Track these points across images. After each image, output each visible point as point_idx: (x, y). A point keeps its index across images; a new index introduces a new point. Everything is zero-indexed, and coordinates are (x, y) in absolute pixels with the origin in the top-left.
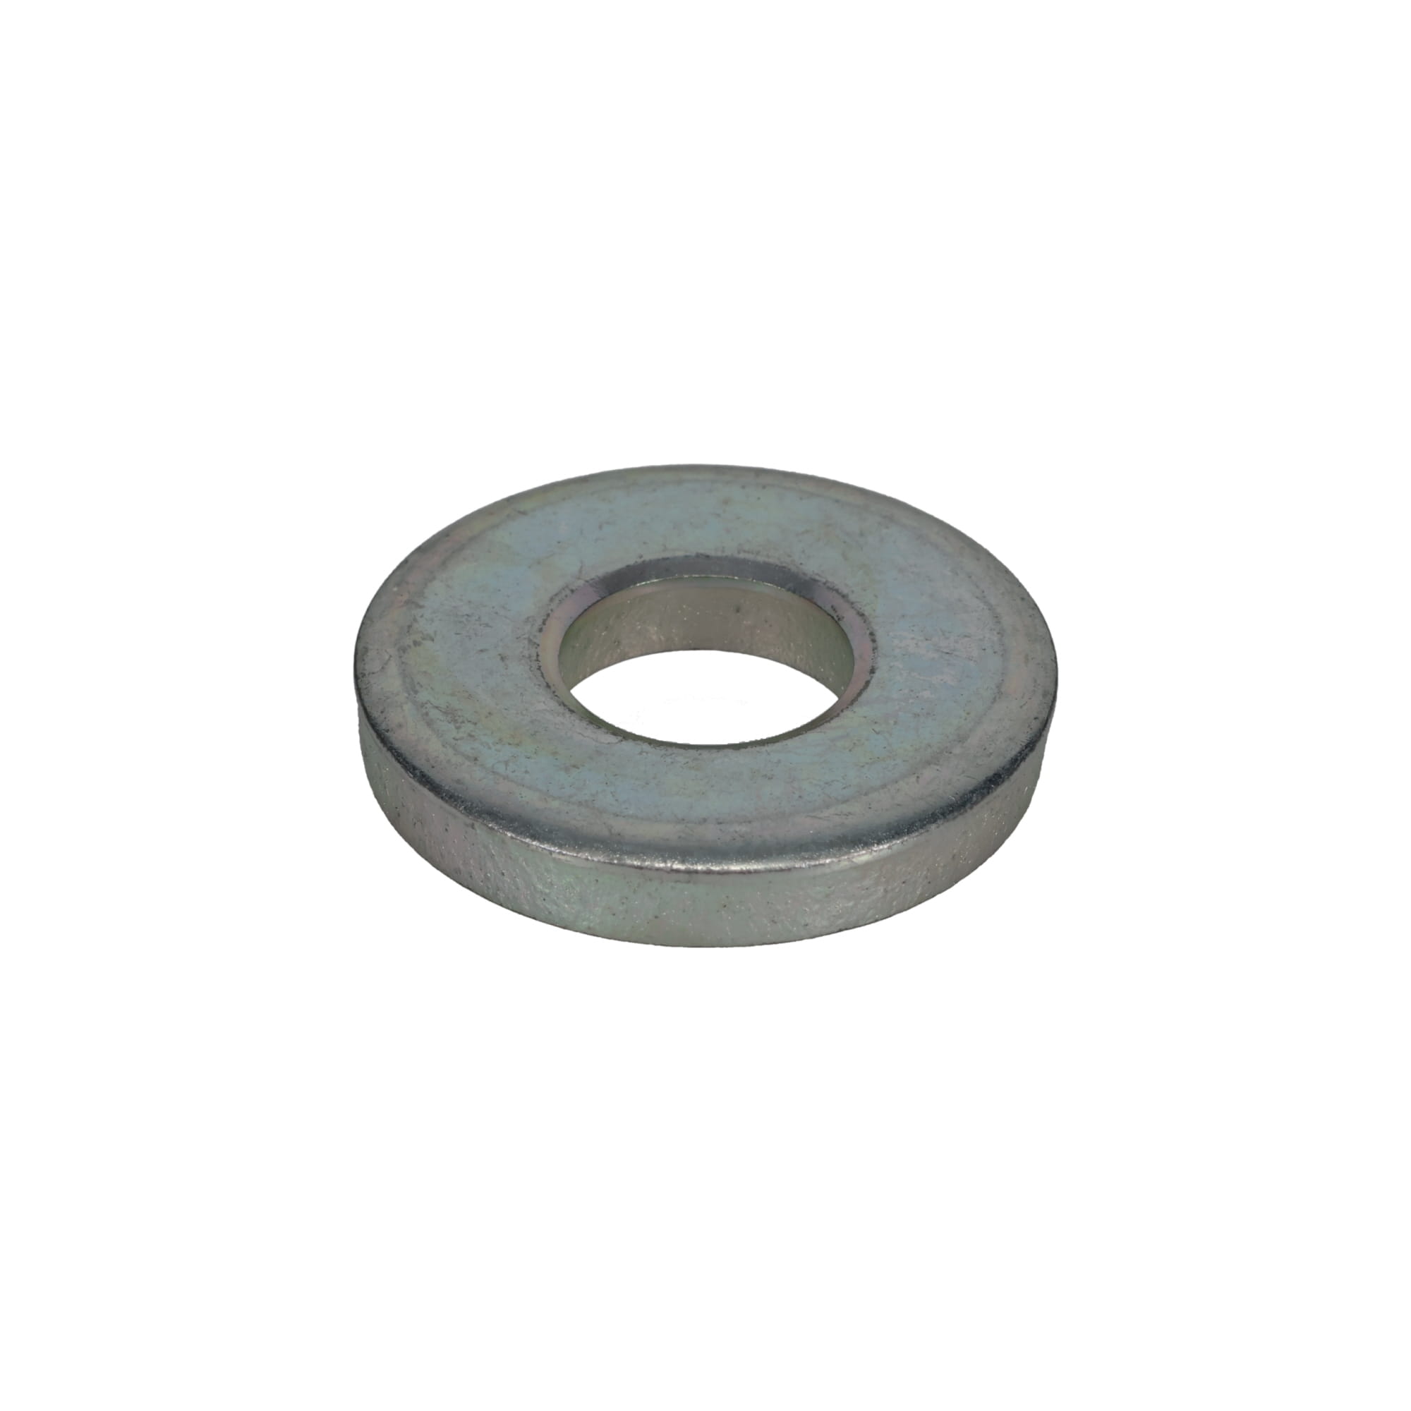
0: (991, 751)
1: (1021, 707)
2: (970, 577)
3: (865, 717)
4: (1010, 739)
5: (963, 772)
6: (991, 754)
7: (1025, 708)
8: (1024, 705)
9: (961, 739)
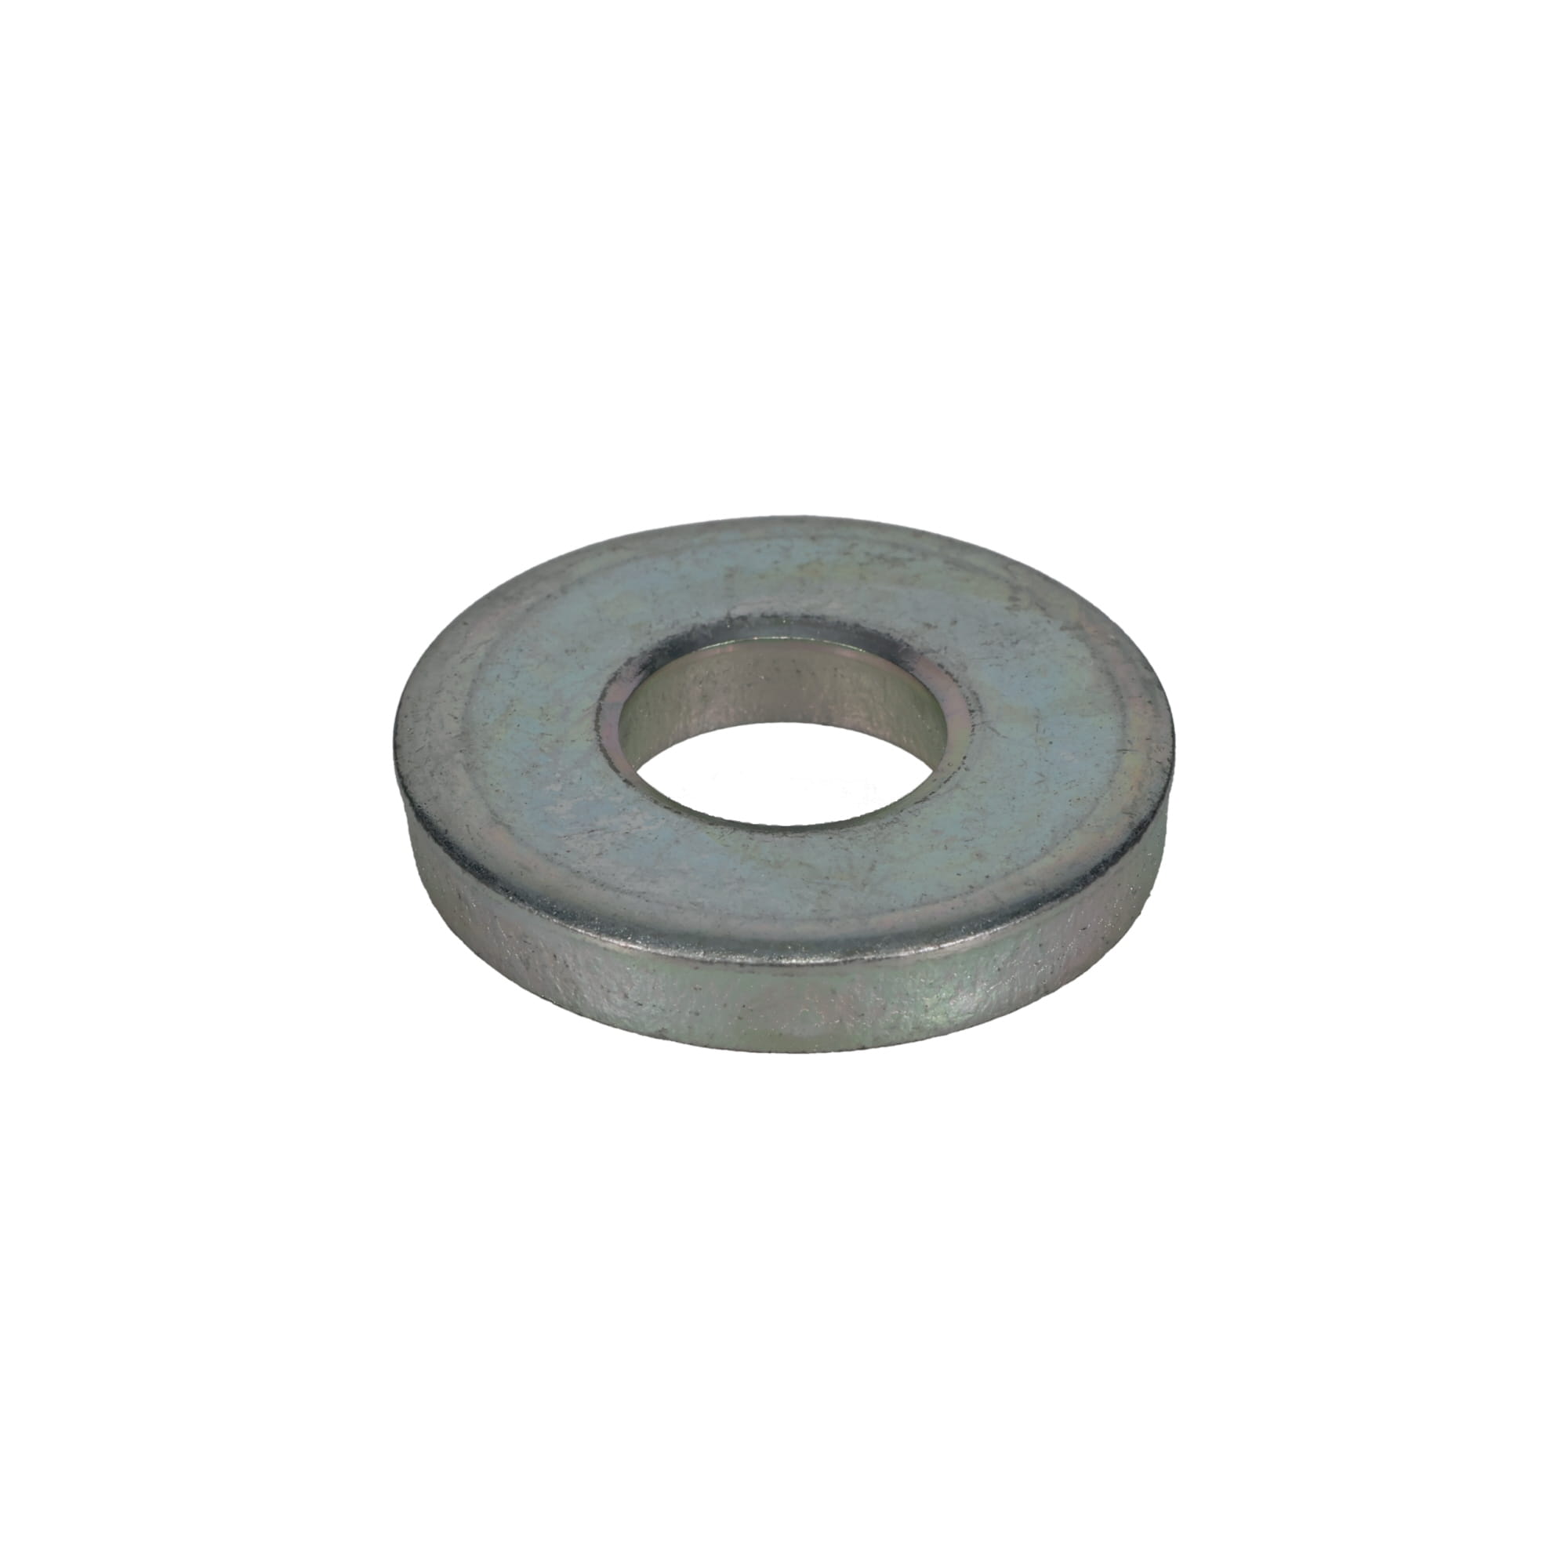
0: (436, 777)
1: (467, 826)
2: (678, 908)
3: (573, 741)
4: (437, 797)
5: (430, 747)
6: (432, 775)
7: (465, 828)
8: (468, 830)
9: (469, 767)
